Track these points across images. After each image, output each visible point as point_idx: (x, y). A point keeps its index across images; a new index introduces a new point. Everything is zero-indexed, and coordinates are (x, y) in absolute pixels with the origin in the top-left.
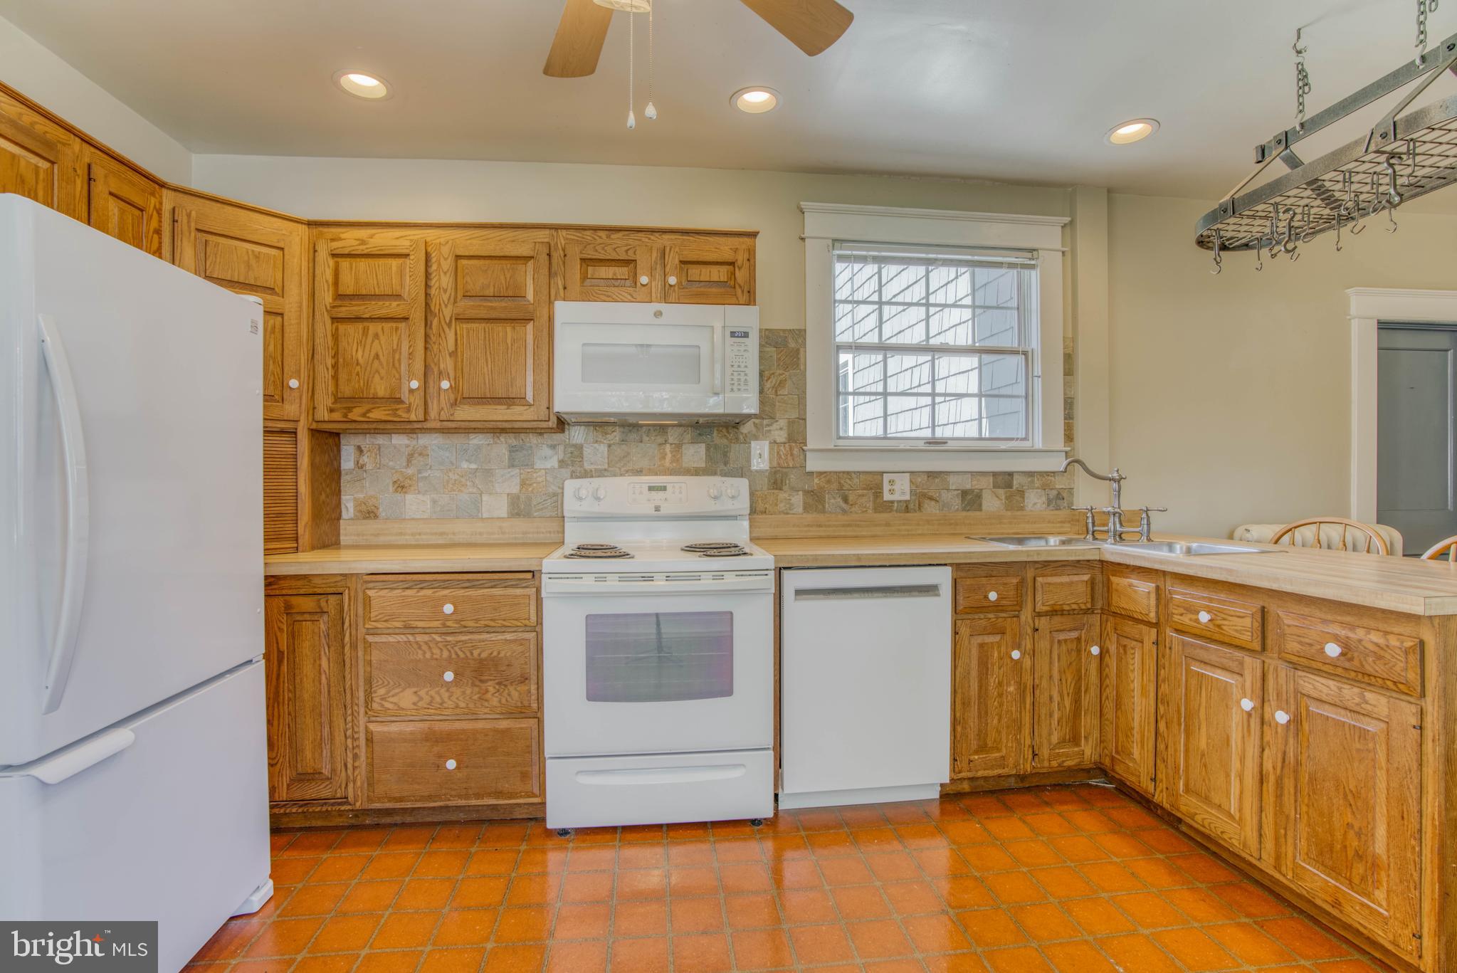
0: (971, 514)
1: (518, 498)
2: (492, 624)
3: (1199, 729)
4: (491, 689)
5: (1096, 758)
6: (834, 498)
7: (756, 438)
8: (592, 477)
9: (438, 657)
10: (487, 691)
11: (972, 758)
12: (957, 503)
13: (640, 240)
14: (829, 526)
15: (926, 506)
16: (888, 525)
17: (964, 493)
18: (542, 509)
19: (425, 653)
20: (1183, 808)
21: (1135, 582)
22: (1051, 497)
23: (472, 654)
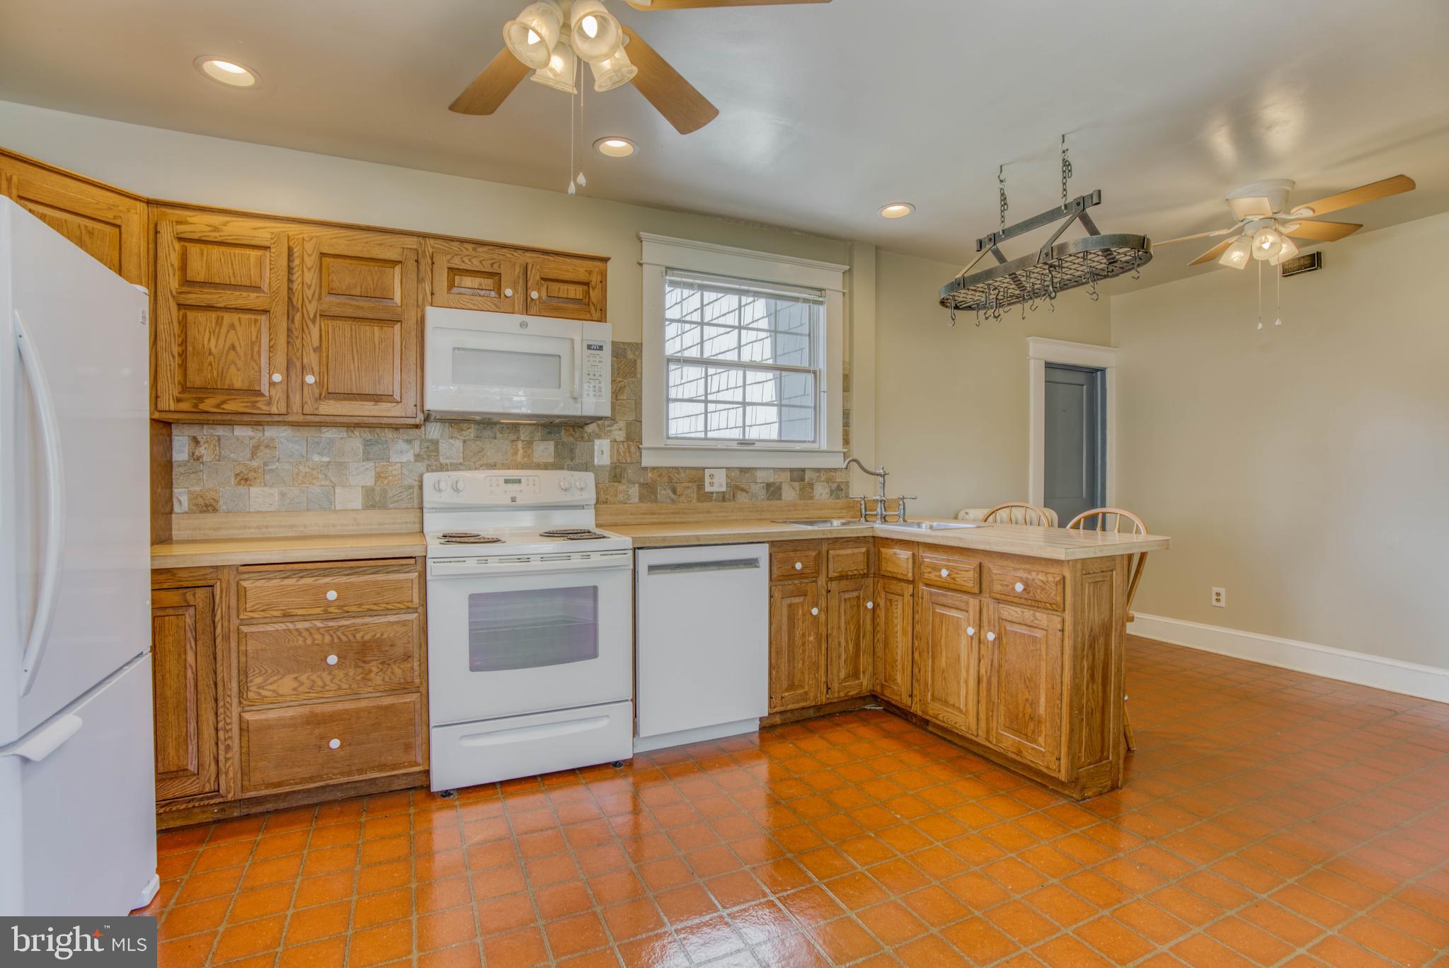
0: (772, 502)
1: (373, 490)
2: (375, 607)
3: (941, 654)
4: (375, 669)
5: (870, 687)
6: (665, 490)
7: (599, 437)
8: (448, 470)
9: (320, 642)
10: (370, 671)
11: (783, 695)
12: (763, 494)
13: (504, 255)
14: (660, 514)
15: (739, 496)
16: (709, 512)
17: (769, 485)
18: (397, 501)
19: (305, 639)
20: (931, 712)
21: (898, 551)
22: (833, 488)
23: (355, 637)
